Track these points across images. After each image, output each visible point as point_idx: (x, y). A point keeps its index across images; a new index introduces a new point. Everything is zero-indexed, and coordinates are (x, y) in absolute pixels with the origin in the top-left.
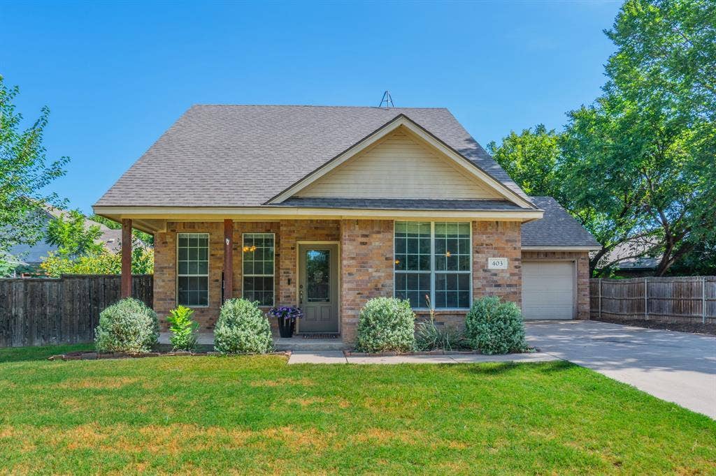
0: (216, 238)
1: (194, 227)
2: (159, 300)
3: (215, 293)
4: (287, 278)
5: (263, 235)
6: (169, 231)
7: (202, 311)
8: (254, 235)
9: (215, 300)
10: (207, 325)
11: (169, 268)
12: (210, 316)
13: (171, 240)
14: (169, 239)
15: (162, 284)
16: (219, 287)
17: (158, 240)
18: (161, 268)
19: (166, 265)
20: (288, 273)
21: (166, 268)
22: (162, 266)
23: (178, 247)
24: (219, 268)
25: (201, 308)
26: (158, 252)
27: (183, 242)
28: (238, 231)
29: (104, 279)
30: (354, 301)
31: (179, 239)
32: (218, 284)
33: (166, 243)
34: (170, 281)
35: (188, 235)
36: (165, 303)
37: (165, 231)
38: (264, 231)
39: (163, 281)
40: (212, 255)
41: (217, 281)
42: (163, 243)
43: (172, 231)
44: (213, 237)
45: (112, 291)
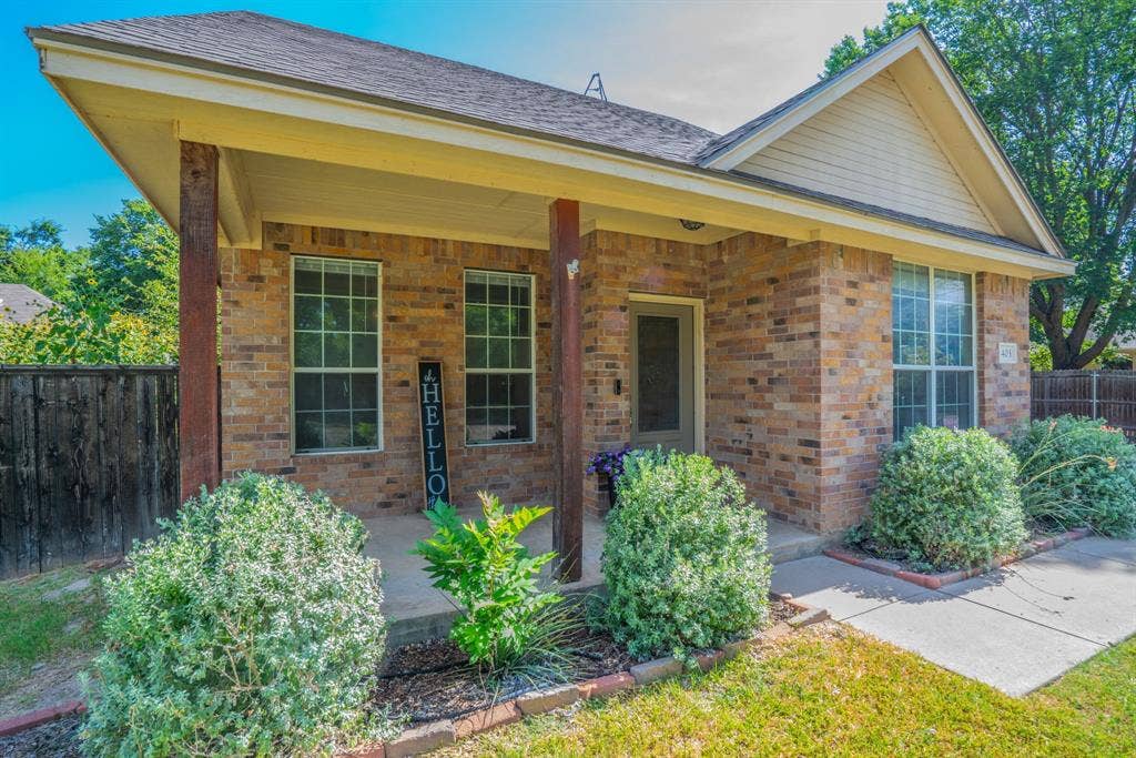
0: (400, 275)
1: (342, 242)
2: (238, 438)
3: (400, 414)
4: (612, 379)
5: (510, 279)
6: (269, 246)
7: (367, 463)
8: (489, 277)
9: (399, 433)
10: (380, 497)
11: (271, 349)
12: (388, 474)
13: (276, 272)
14: (267, 269)
15: (251, 393)
16: (414, 399)
17: (235, 270)
18: (243, 348)
19: (258, 341)
20: (614, 366)
21: (259, 348)
22: (249, 343)
23: (292, 295)
24: (408, 351)
25: (364, 456)
26: (236, 303)
27: (306, 280)
28: (455, 262)
29: (35, 379)
30: (838, 433)
31: (296, 271)
32: (407, 391)
33: (260, 279)
34: (271, 385)
35: (322, 264)
36: (257, 446)
37: (257, 245)
38: (513, 268)
39: (253, 385)
40: (392, 319)
41: (405, 384)
42: (251, 279)
43: (278, 247)
44: (391, 272)
45: (65, 417)
